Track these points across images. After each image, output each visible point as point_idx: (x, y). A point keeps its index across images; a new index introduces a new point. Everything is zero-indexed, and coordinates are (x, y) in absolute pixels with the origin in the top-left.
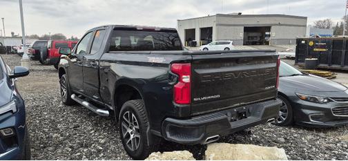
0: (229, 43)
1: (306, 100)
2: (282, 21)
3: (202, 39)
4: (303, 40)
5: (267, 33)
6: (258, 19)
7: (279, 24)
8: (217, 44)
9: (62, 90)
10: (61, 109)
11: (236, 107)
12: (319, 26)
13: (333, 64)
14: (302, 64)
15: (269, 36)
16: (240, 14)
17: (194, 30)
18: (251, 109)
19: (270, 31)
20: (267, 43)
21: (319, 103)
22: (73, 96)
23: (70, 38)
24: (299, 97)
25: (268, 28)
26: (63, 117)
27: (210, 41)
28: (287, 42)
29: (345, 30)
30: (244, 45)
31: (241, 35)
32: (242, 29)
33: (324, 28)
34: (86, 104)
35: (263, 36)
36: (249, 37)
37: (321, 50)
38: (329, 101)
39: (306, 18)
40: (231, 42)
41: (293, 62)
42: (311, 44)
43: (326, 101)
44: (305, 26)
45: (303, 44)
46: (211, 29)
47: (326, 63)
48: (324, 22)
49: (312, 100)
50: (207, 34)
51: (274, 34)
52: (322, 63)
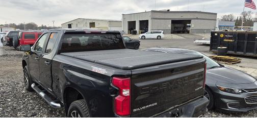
0: (160, 32)
1: (225, 91)
2: (199, 16)
3: (141, 29)
4: (216, 32)
5: (188, 25)
6: (182, 14)
7: (197, 18)
8: (151, 33)
9: (25, 79)
10: (23, 96)
11: (171, 110)
12: (225, 19)
13: (238, 51)
14: (215, 50)
15: (190, 26)
16: (169, 10)
17: (134, 22)
18: (183, 109)
19: (190, 23)
20: (188, 32)
21: (235, 93)
22: (33, 85)
23: (41, 26)
24: (219, 88)
25: (189, 21)
26: (24, 103)
27: (146, 31)
28: (202, 31)
29: (243, 22)
30: (171, 33)
31: (169, 26)
32: (170, 22)
33: (228, 20)
34: (42, 94)
35: (185, 27)
36: (175, 27)
37: (229, 40)
38: (243, 91)
39: (216, 14)
40: (162, 31)
41: (208, 48)
42: (222, 36)
43: (240, 91)
44: (216, 20)
45: (216, 36)
46: (147, 21)
47: (233, 51)
48: (229, 16)
49: (229, 91)
50: (144, 25)
51: (193, 26)
52: (230, 50)
